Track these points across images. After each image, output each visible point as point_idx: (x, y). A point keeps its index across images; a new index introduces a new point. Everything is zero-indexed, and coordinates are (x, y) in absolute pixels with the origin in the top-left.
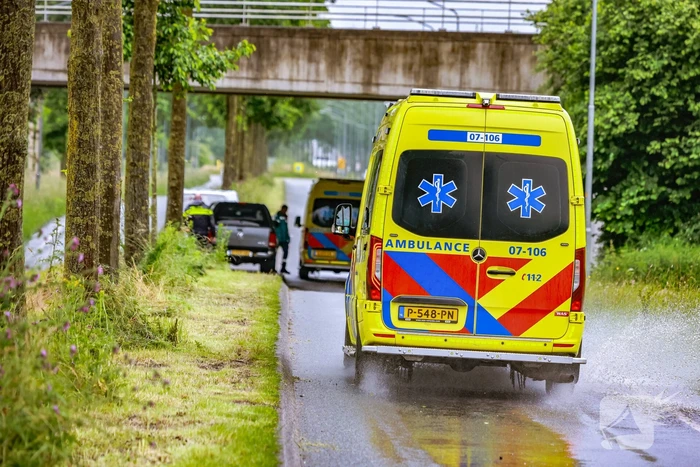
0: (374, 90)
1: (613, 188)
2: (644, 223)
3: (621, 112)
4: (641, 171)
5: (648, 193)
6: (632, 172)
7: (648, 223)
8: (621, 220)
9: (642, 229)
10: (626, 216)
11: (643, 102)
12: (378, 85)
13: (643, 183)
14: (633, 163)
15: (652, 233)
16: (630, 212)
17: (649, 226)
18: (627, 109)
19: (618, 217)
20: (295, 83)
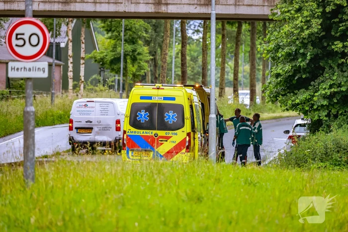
0: (163, 9)
1: (312, 83)
2: (338, 112)
3: (308, 19)
4: (336, 68)
5: (340, 86)
6: (327, 69)
7: (340, 112)
8: (317, 110)
9: (336, 116)
10: (322, 106)
11: (328, 10)
12: (167, 4)
13: (335, 78)
14: (330, 62)
15: (343, 119)
16: (325, 103)
17: (341, 114)
18: (313, 16)
19: (315, 107)
20: (98, 5)
